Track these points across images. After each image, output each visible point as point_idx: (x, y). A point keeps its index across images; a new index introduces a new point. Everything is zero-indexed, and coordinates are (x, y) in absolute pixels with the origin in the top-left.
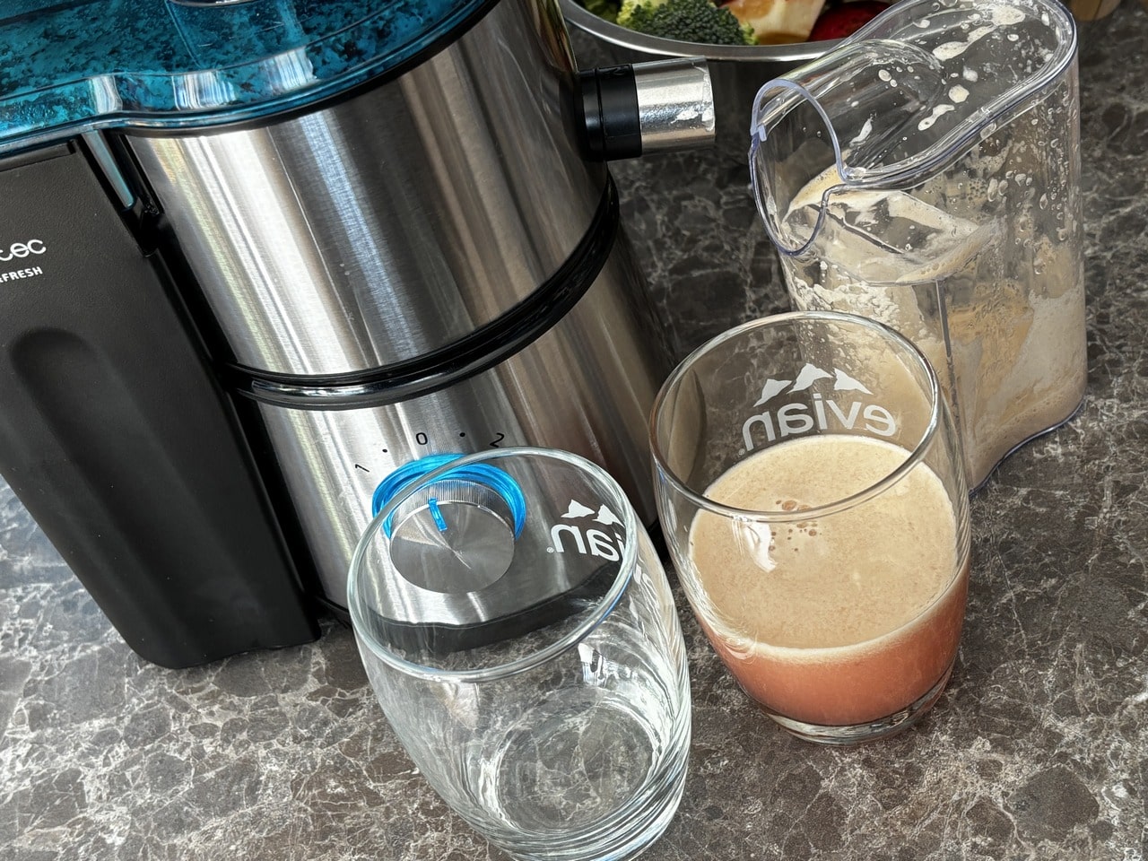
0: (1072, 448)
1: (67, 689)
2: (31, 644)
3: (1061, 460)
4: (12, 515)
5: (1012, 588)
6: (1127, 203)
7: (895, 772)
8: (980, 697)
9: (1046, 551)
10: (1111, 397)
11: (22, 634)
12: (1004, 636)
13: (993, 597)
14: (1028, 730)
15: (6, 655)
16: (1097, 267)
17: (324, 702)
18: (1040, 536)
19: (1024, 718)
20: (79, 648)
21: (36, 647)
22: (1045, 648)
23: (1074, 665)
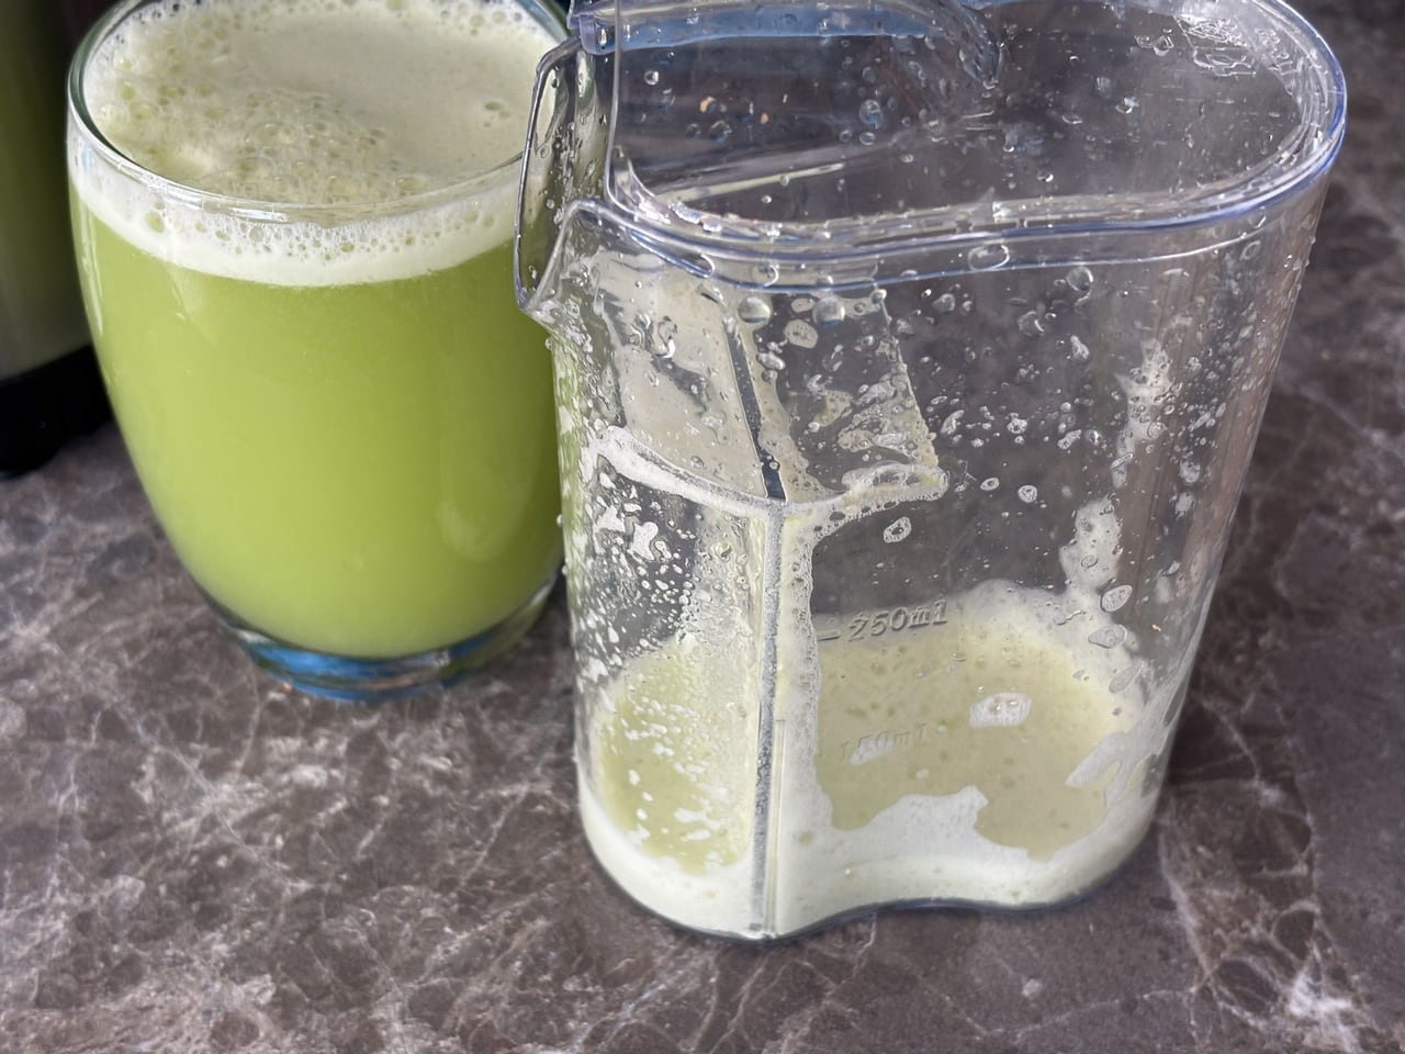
7: (105, 958)
8: (330, 915)
12: (453, 845)
13: (496, 778)
14: (345, 1005)
19: (356, 986)
22: (490, 898)
23: (505, 946)
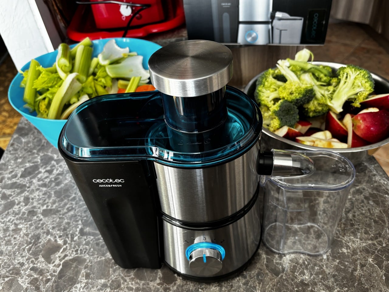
0: (349, 251)
1: (96, 269)
2: (87, 253)
3: (346, 254)
4: (85, 215)
5: (336, 289)
6: (357, 186)
9: (344, 280)
10: (357, 238)
11: (85, 250)
15: (81, 255)
16: (351, 201)
17: (161, 287)
18: (342, 275)
20: (99, 257)
21: (89, 255)
